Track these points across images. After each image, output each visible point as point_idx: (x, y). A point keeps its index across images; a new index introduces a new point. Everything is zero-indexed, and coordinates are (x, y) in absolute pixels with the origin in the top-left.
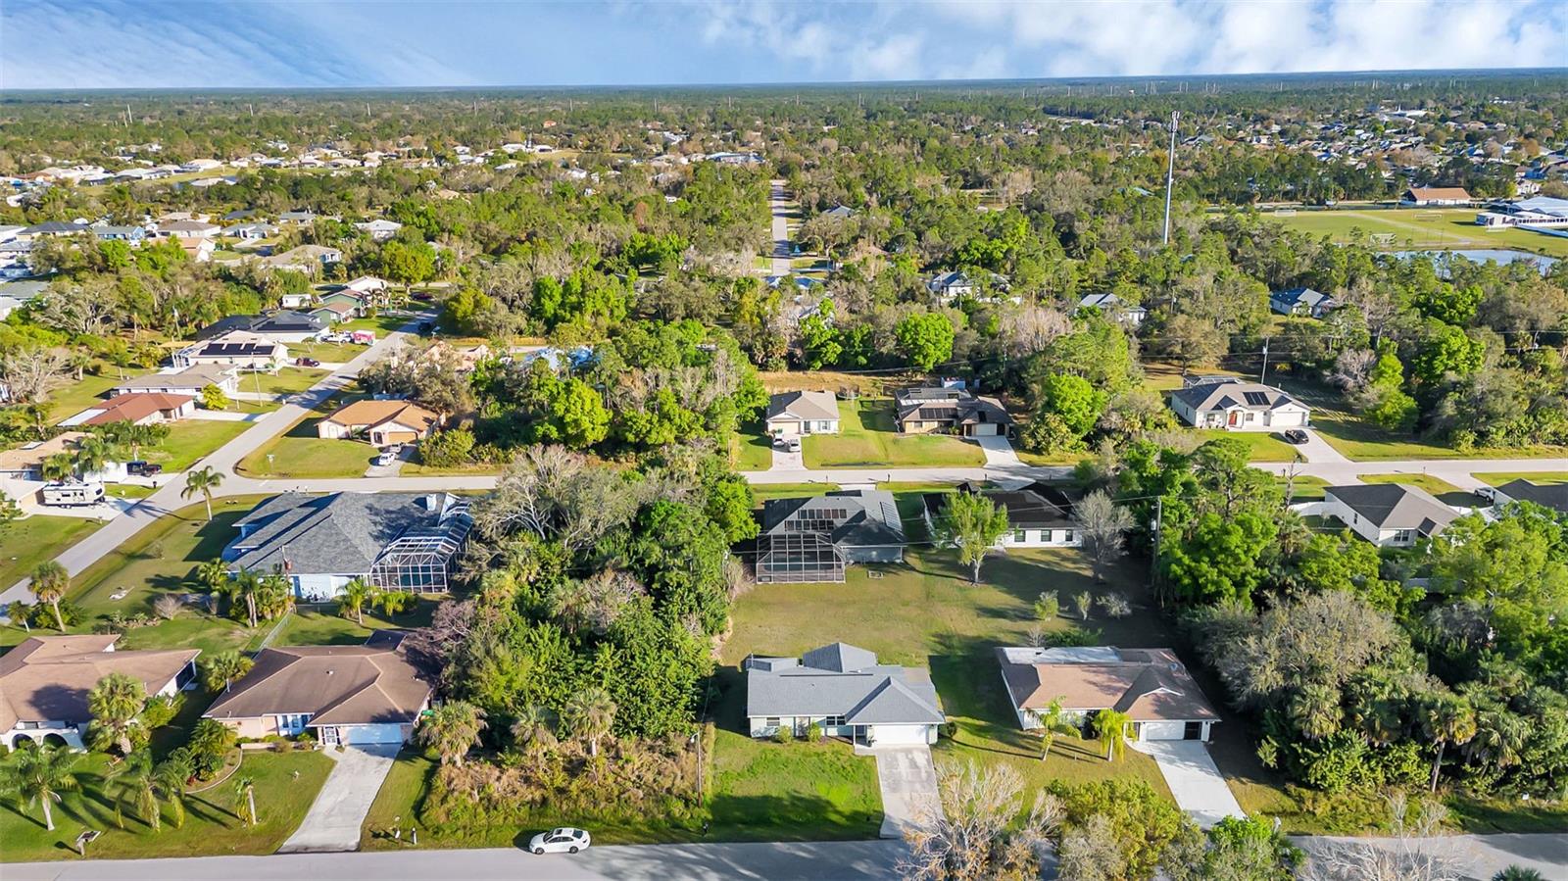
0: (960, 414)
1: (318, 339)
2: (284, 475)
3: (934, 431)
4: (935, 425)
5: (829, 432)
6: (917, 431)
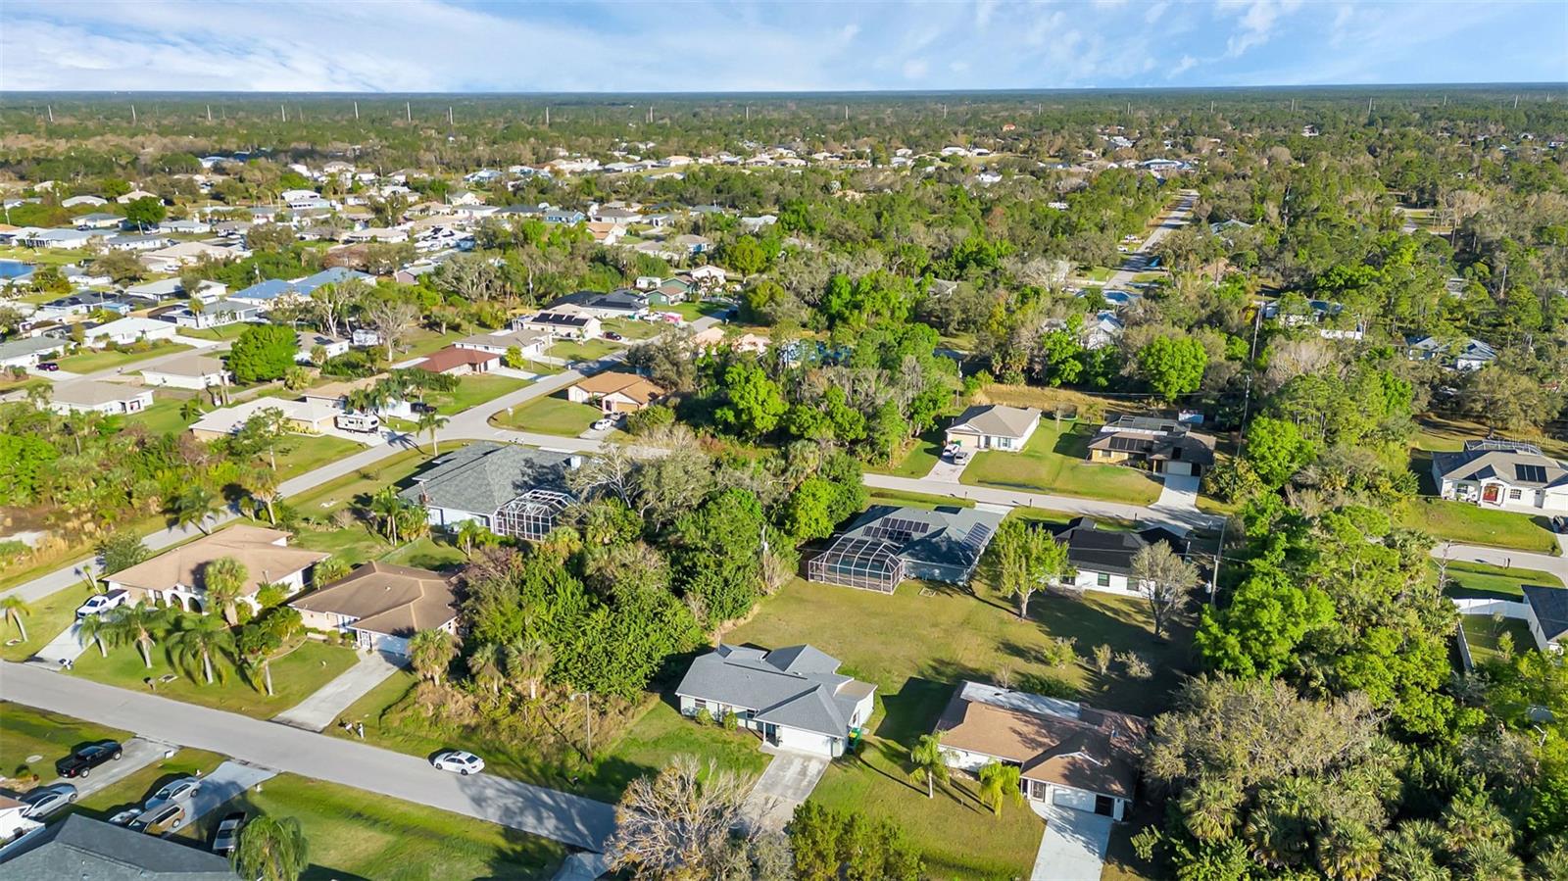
0: (1155, 447)
1: (637, 317)
2: (521, 428)
3: (1123, 463)
4: (1126, 456)
5: (1009, 450)
6: (1104, 460)
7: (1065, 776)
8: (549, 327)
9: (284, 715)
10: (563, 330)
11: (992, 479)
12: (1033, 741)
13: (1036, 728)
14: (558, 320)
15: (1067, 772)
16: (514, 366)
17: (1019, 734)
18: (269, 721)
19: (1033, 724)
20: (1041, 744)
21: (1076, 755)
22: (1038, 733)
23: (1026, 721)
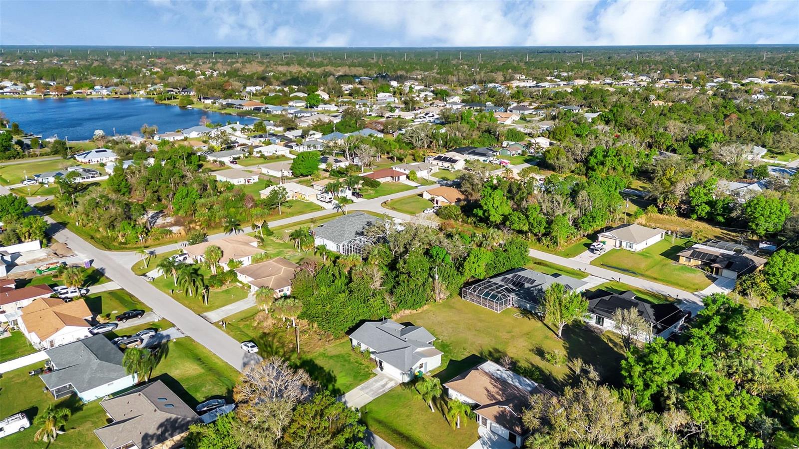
0: (718, 260)
1: (488, 161)
2: (394, 209)
3: (697, 266)
4: (700, 263)
5: (632, 250)
6: (686, 263)
7: (496, 417)
8: (440, 163)
9: (205, 314)
10: (446, 164)
11: (610, 264)
12: (493, 396)
13: (498, 390)
14: (445, 159)
15: (498, 415)
16: (412, 180)
17: (488, 391)
18: (199, 315)
19: (497, 388)
20: (495, 399)
21: (506, 407)
22: (498, 393)
23: (495, 386)
